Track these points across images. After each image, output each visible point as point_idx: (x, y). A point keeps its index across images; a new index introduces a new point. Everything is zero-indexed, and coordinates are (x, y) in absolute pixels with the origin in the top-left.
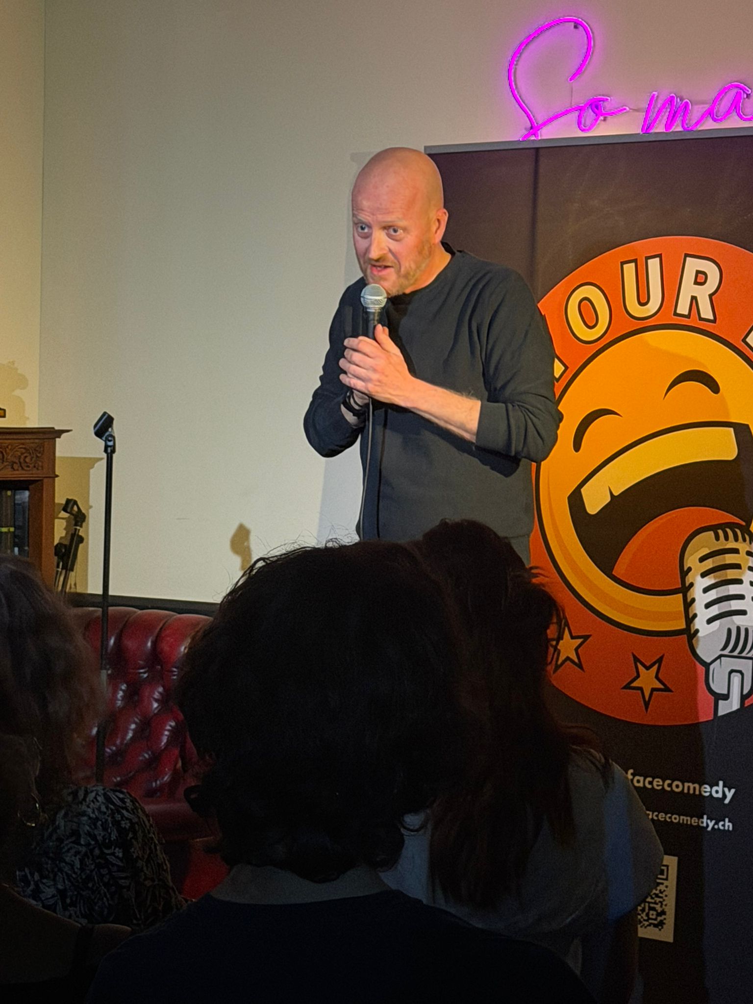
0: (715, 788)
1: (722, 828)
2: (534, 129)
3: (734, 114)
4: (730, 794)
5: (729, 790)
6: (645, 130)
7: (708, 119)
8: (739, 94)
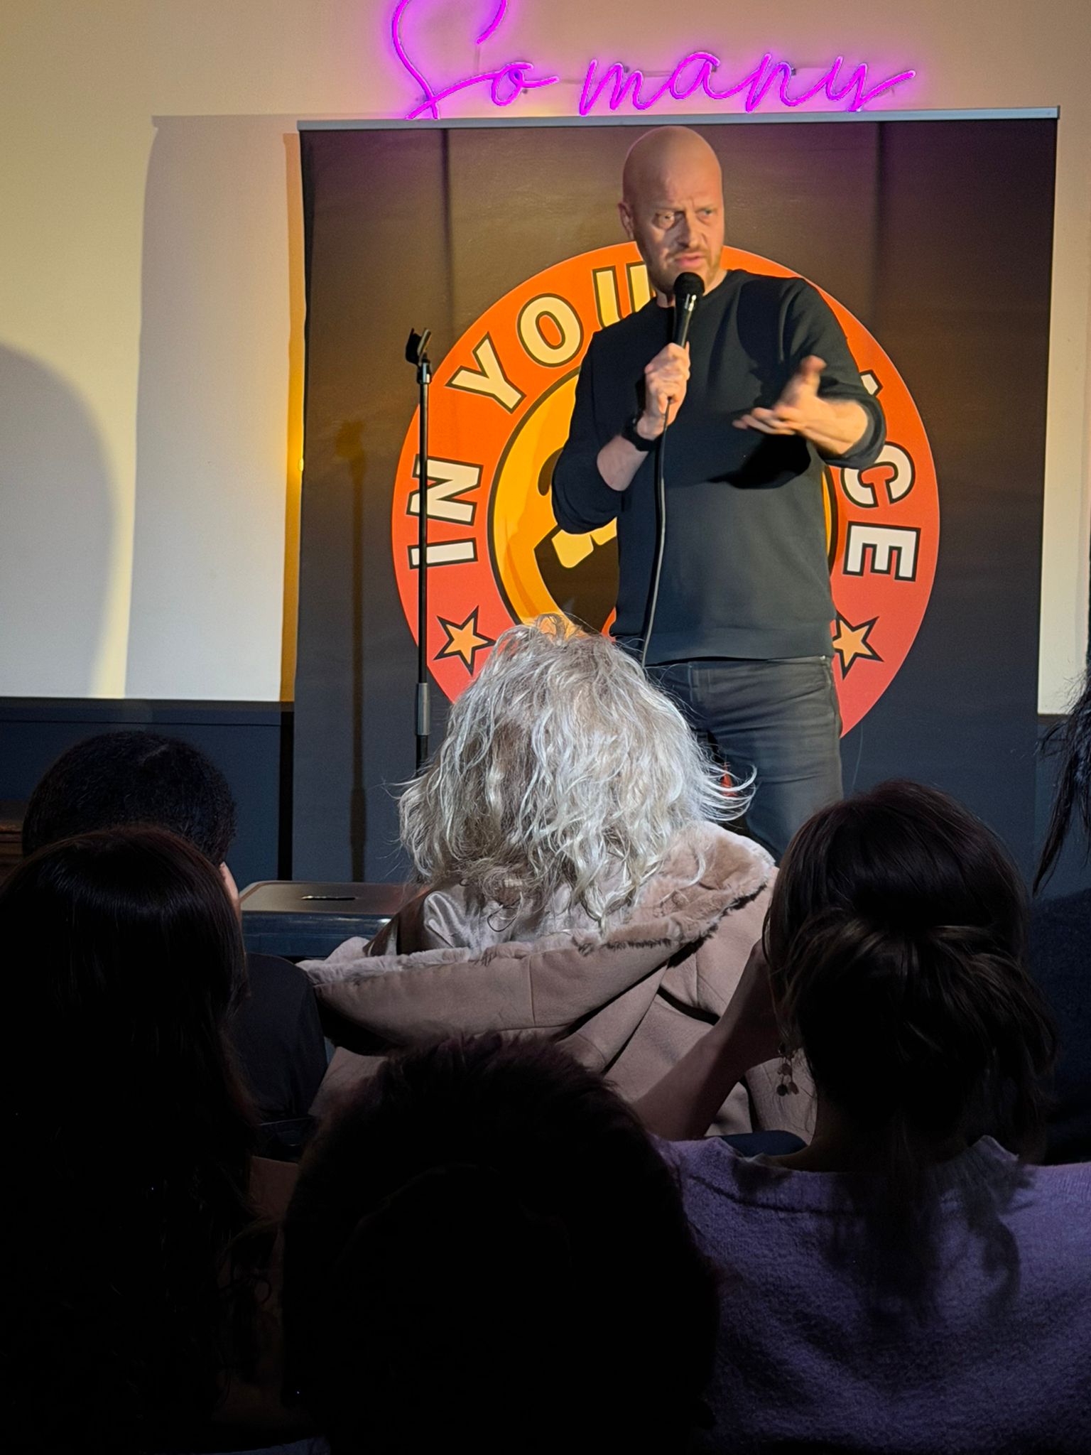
2: (430, 100)
3: (700, 87)
6: (584, 108)
7: (667, 95)
8: (706, 67)
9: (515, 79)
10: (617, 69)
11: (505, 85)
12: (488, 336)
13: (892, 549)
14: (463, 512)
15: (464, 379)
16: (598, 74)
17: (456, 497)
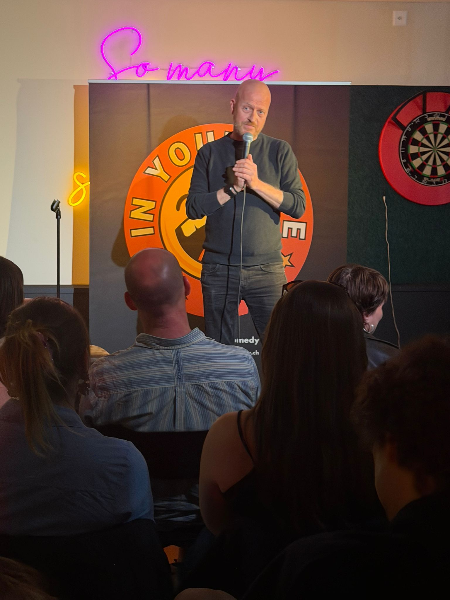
0: (251, 339)
1: (254, 354)
3: (208, 73)
4: (257, 341)
5: (257, 340)
6: (169, 79)
7: (197, 75)
8: (210, 66)
9: (145, 68)
10: (180, 66)
11: (141, 69)
12: (158, 156)
13: (298, 229)
14: (150, 217)
15: (150, 171)
16: (173, 68)
17: (147, 212)
